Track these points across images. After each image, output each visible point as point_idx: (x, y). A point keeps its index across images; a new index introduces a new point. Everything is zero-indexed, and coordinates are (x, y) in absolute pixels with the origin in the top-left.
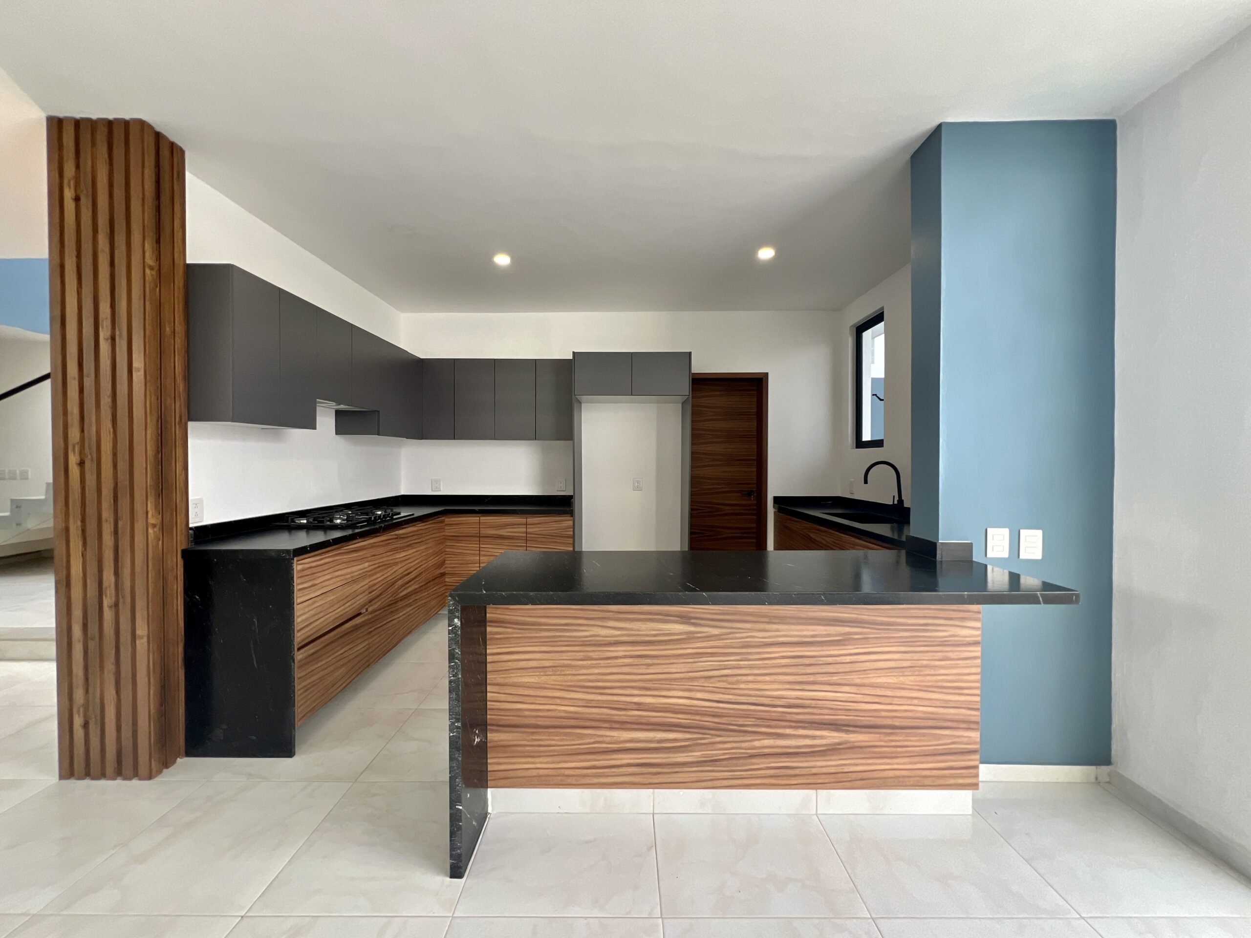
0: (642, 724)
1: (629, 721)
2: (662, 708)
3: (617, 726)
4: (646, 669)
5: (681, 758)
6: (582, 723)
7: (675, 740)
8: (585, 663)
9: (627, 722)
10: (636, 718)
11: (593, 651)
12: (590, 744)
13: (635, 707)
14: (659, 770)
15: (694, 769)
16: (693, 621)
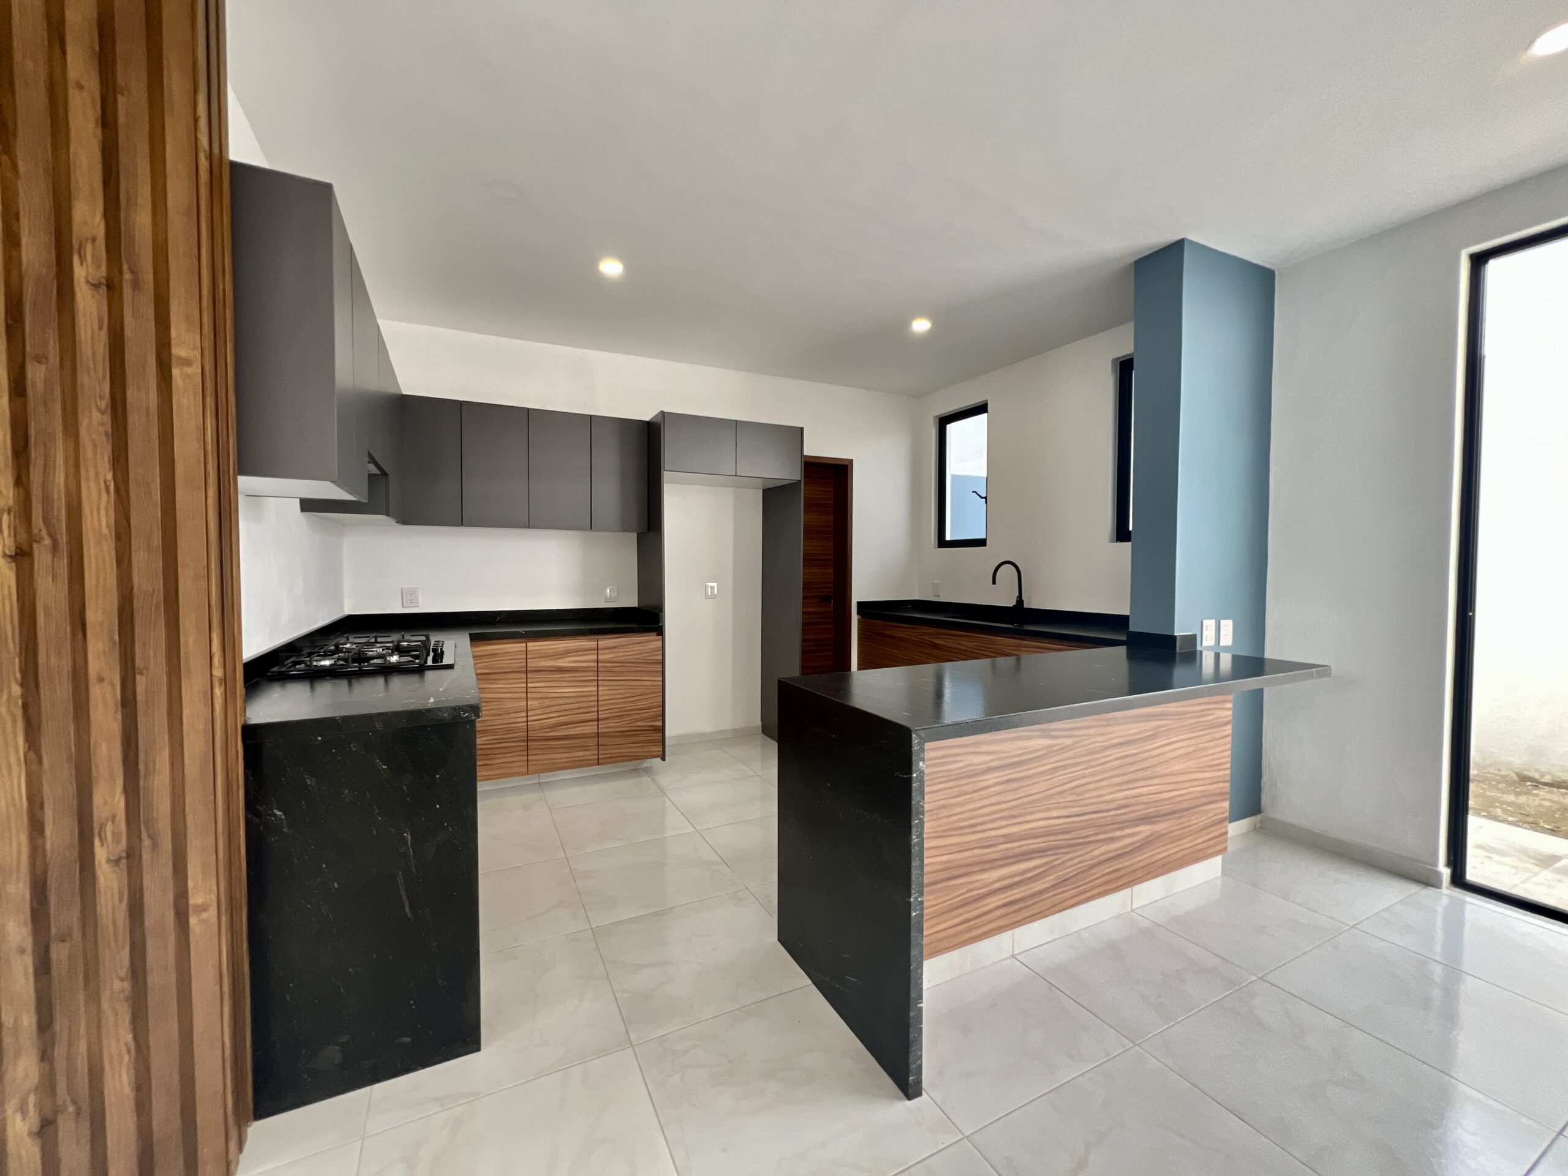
0: (1008, 858)
1: (997, 857)
2: (1026, 834)
3: (988, 866)
4: (1014, 794)
5: (1039, 886)
6: (955, 873)
7: (1035, 868)
8: (959, 799)
9: (996, 860)
10: (1004, 852)
11: (968, 784)
12: (963, 894)
13: (1002, 840)
14: (1022, 905)
15: (1050, 894)
16: (1052, 733)
